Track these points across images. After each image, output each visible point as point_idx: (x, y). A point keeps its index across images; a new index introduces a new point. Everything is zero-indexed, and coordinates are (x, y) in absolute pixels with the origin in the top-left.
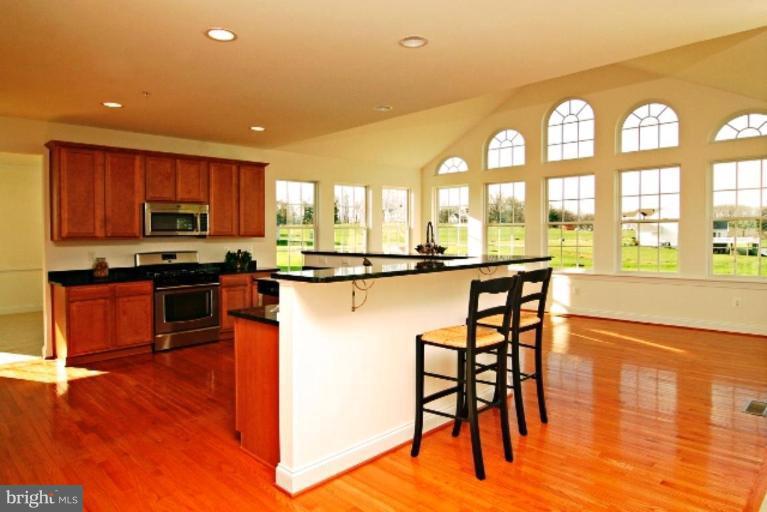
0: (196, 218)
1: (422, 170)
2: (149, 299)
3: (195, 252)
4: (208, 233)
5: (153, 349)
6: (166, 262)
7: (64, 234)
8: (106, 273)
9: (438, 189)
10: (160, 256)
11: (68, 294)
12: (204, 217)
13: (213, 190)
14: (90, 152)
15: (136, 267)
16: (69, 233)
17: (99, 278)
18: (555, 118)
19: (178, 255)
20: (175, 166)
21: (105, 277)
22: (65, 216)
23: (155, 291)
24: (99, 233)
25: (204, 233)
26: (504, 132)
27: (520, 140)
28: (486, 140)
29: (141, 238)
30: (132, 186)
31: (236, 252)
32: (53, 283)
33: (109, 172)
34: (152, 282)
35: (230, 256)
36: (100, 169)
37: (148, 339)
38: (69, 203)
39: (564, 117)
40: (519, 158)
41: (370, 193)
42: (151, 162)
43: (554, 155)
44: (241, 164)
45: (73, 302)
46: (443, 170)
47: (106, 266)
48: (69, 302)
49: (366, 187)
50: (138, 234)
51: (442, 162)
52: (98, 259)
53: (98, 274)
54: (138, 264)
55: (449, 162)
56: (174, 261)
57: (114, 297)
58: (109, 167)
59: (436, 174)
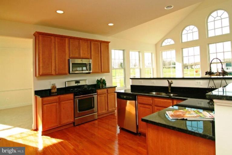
0: (87, 65)
1: (156, 45)
2: (72, 101)
3: (86, 80)
4: (91, 71)
5: (74, 125)
6: (76, 85)
7: (41, 74)
8: (56, 90)
9: (162, 52)
10: (74, 82)
11: (43, 101)
12: (90, 64)
13: (92, 53)
14: (50, 37)
15: (66, 87)
16: (42, 73)
17: (53, 93)
18: (211, 19)
19: (80, 81)
20: (79, 43)
21: (55, 93)
22: (41, 65)
23: (74, 98)
24: (53, 73)
25: (90, 72)
26: (189, 27)
27: (196, 29)
28: (181, 30)
29: (68, 74)
30: (65, 51)
31: (100, 79)
32: (36, 96)
33: (57, 46)
34: (73, 94)
35: (98, 81)
36: (53, 44)
37: (72, 120)
38: (42, 60)
39: (215, 18)
40: (196, 37)
41: (141, 54)
42: (71, 41)
43: (211, 34)
44: (101, 42)
45: (44, 105)
46: (164, 44)
47: (56, 88)
48: (43, 105)
49: (139, 52)
50: (67, 73)
51: (163, 41)
52: (53, 84)
53: (53, 91)
54: (67, 86)
55: (166, 41)
56: (79, 84)
57: (59, 102)
58: (57, 43)
59: (161, 46)
